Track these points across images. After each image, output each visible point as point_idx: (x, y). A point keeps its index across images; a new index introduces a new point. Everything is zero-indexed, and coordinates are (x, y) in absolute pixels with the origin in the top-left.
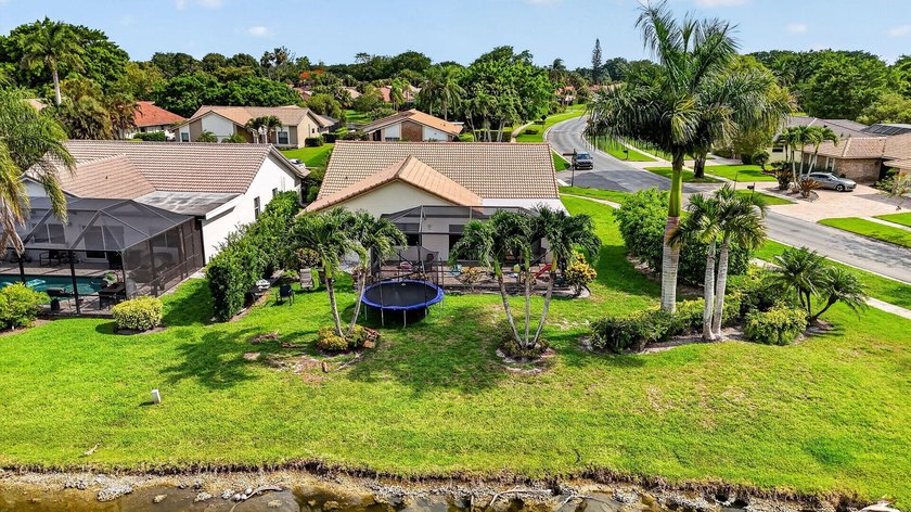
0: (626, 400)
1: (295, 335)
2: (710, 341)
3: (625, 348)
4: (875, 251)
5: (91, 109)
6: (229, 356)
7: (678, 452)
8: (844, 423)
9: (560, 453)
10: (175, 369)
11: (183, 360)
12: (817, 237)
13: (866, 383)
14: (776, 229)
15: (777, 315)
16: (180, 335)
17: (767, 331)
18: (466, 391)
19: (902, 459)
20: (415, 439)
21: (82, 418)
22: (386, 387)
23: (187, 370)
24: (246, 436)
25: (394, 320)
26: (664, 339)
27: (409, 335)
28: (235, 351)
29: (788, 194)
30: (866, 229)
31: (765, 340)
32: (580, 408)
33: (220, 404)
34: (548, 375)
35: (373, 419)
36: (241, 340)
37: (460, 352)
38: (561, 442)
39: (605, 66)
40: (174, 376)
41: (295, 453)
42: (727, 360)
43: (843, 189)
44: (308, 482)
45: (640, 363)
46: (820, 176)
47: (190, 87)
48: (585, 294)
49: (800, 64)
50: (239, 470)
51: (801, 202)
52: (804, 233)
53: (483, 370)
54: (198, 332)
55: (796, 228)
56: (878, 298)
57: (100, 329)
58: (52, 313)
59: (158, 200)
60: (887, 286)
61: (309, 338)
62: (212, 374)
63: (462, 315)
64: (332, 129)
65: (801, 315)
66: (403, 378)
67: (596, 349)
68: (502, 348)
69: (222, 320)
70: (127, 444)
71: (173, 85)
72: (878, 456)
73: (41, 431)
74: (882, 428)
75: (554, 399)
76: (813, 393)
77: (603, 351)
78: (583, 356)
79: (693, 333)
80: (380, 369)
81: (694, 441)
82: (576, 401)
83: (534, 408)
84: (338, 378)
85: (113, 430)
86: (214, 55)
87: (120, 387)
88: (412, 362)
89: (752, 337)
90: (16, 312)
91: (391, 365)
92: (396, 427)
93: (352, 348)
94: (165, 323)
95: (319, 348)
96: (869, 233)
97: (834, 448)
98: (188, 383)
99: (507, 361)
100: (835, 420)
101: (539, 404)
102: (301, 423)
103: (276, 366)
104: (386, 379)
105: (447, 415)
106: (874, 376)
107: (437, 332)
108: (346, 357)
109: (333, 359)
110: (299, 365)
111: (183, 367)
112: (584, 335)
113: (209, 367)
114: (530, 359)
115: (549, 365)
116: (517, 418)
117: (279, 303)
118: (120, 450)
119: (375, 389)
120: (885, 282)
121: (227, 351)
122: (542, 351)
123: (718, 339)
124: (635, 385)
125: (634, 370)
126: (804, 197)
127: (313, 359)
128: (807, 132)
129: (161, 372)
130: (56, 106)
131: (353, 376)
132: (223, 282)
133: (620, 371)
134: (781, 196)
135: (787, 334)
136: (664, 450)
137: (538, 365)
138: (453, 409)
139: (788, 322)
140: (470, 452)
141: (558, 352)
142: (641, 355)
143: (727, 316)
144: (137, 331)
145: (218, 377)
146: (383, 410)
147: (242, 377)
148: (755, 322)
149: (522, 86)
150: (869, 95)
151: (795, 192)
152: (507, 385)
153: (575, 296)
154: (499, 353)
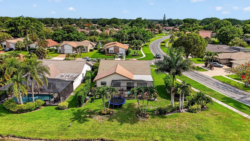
0: (162, 126)
1: (96, 110)
2: (181, 112)
3: (163, 114)
4: (222, 86)
5: (42, 49)
6: (83, 116)
7: (172, 137)
8: (204, 131)
9: (149, 137)
10: (73, 119)
11: (74, 117)
12: (211, 82)
13: (210, 122)
14: (202, 79)
15: (195, 106)
16: (72, 110)
17: (192, 110)
18: (131, 124)
19: (213, 139)
20: (121, 134)
21: (57, 129)
22: (115, 123)
23: (75, 119)
24: (89, 133)
25: (116, 107)
26: (171, 112)
27: (119, 110)
28: (84, 114)
29: (207, 68)
30: (223, 80)
31: (192, 112)
32: (153, 127)
33: (83, 126)
34: (147, 120)
35: (113, 130)
36: (85, 111)
37: (130, 115)
38: (149, 135)
39: (167, 21)
40: (73, 120)
41: (99, 137)
42: (183, 117)
43: (220, 67)
45: (166, 117)
46: (215, 63)
47: (59, 34)
48: (156, 100)
49: (218, 24)
50: (88, 140)
51: (210, 70)
52: (208, 81)
53: (134, 119)
54: (76, 109)
55: (206, 79)
56: (219, 100)
57: (56, 109)
58: (45, 105)
59: (62, 76)
60: (222, 97)
61: (99, 111)
62: (80, 120)
63: (130, 105)
64: (96, 46)
65: (200, 106)
66: (119, 121)
67: (157, 114)
68: (138, 114)
69: (80, 106)
70: (67, 135)
71: (55, 33)
72: (209, 138)
73: (50, 132)
74: (211, 132)
75: (148, 126)
76: (199, 124)
77: (159, 114)
78: (154, 116)
79: (177, 110)
80: (114, 119)
81: (175, 135)
82: (153, 126)
83: (144, 128)
84: (105, 121)
85: (63, 132)
86: (61, 18)
87: (63, 122)
88: (120, 117)
89: (189, 111)
90: (39, 105)
91: (116, 118)
92: (117, 132)
93: (108, 114)
94: (69, 107)
95: (101, 114)
96: (223, 81)
97: (201, 136)
98: (76, 122)
99: (139, 117)
100: (202, 131)
101: (145, 127)
102: (99, 130)
103: (93, 118)
104: (115, 121)
105: (127, 129)
106: (212, 120)
107: (125, 110)
108: (107, 116)
109: (104, 116)
110: (98, 117)
111: (74, 118)
112: (155, 110)
113: (79, 118)
114: (144, 116)
115: (147, 118)
116: (141, 130)
117: (91, 102)
118: (66, 136)
119: (113, 123)
120: (222, 95)
121: (82, 114)
122: (146, 114)
123: (182, 112)
124: (164, 123)
125: (164, 119)
126: (210, 69)
127: (100, 116)
128: (211, 54)
129: (70, 119)
130: (27, 41)
131: (109, 120)
132: (81, 99)
133: (162, 119)
134: (205, 69)
135: (197, 111)
136: (169, 137)
137: (145, 118)
138: (129, 128)
139: (197, 108)
140: (132, 137)
141: (150, 115)
142: (166, 115)
143: (185, 106)
144: (63, 109)
145: (82, 120)
146: (115, 128)
147: (86, 121)
148: (190, 108)
149: (144, 34)
150: (233, 36)
151: (208, 68)
152: (139, 123)
153: (154, 100)
154: (138, 115)
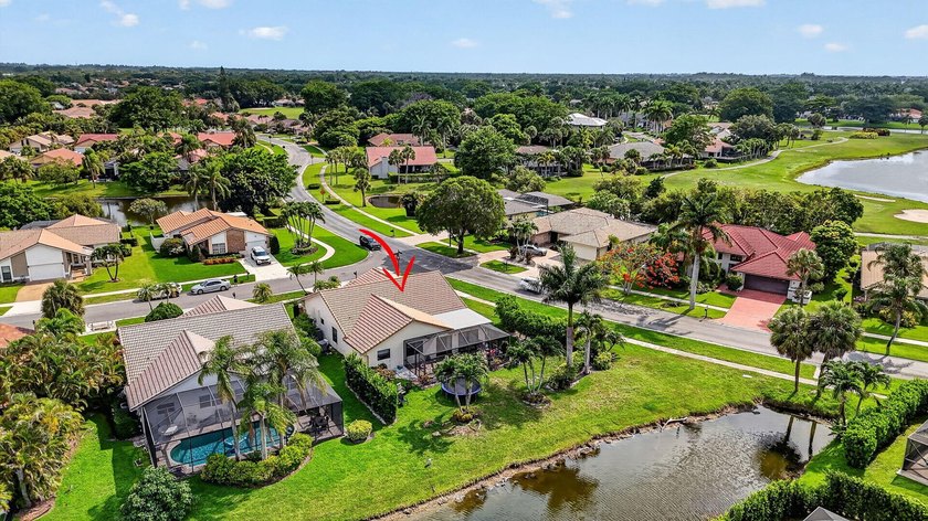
1: (438, 419)
2: (588, 374)
3: (566, 386)
6: (427, 437)
8: (648, 395)
9: (581, 433)
10: (414, 449)
11: (411, 445)
15: (603, 357)
16: (385, 433)
18: (534, 421)
19: (668, 403)
20: (536, 445)
22: (506, 429)
23: (419, 448)
27: (483, 404)
28: (425, 433)
29: (518, 262)
31: (604, 369)
33: (455, 456)
34: (553, 406)
35: (516, 442)
36: (418, 428)
40: (418, 452)
41: (504, 464)
42: (600, 381)
43: (542, 254)
44: (514, 472)
45: (576, 391)
51: (529, 268)
57: (346, 443)
61: (447, 419)
62: (433, 446)
63: (488, 388)
66: (507, 423)
67: (555, 389)
68: (525, 399)
70: (442, 482)
72: (663, 404)
75: (564, 415)
77: (558, 390)
79: (580, 372)
82: (571, 413)
83: (561, 420)
84: (484, 432)
88: (500, 415)
89: (599, 368)
91: (495, 419)
92: (526, 443)
93: (474, 417)
95: (458, 422)
98: (429, 453)
99: (533, 404)
103: (453, 434)
106: (643, 374)
107: (491, 399)
109: (469, 424)
110: (461, 431)
112: (544, 384)
113: (426, 443)
114: (539, 401)
115: (549, 401)
116: (560, 426)
118: (443, 485)
121: (422, 435)
122: (542, 396)
124: (583, 401)
126: (528, 264)
127: (463, 427)
129: (410, 452)
131: (489, 429)
134: (515, 263)
137: (545, 403)
141: (545, 395)
142: (572, 387)
145: (438, 447)
147: (447, 443)
148: (598, 362)
151: (520, 260)
152: (544, 415)
154: (526, 402)
